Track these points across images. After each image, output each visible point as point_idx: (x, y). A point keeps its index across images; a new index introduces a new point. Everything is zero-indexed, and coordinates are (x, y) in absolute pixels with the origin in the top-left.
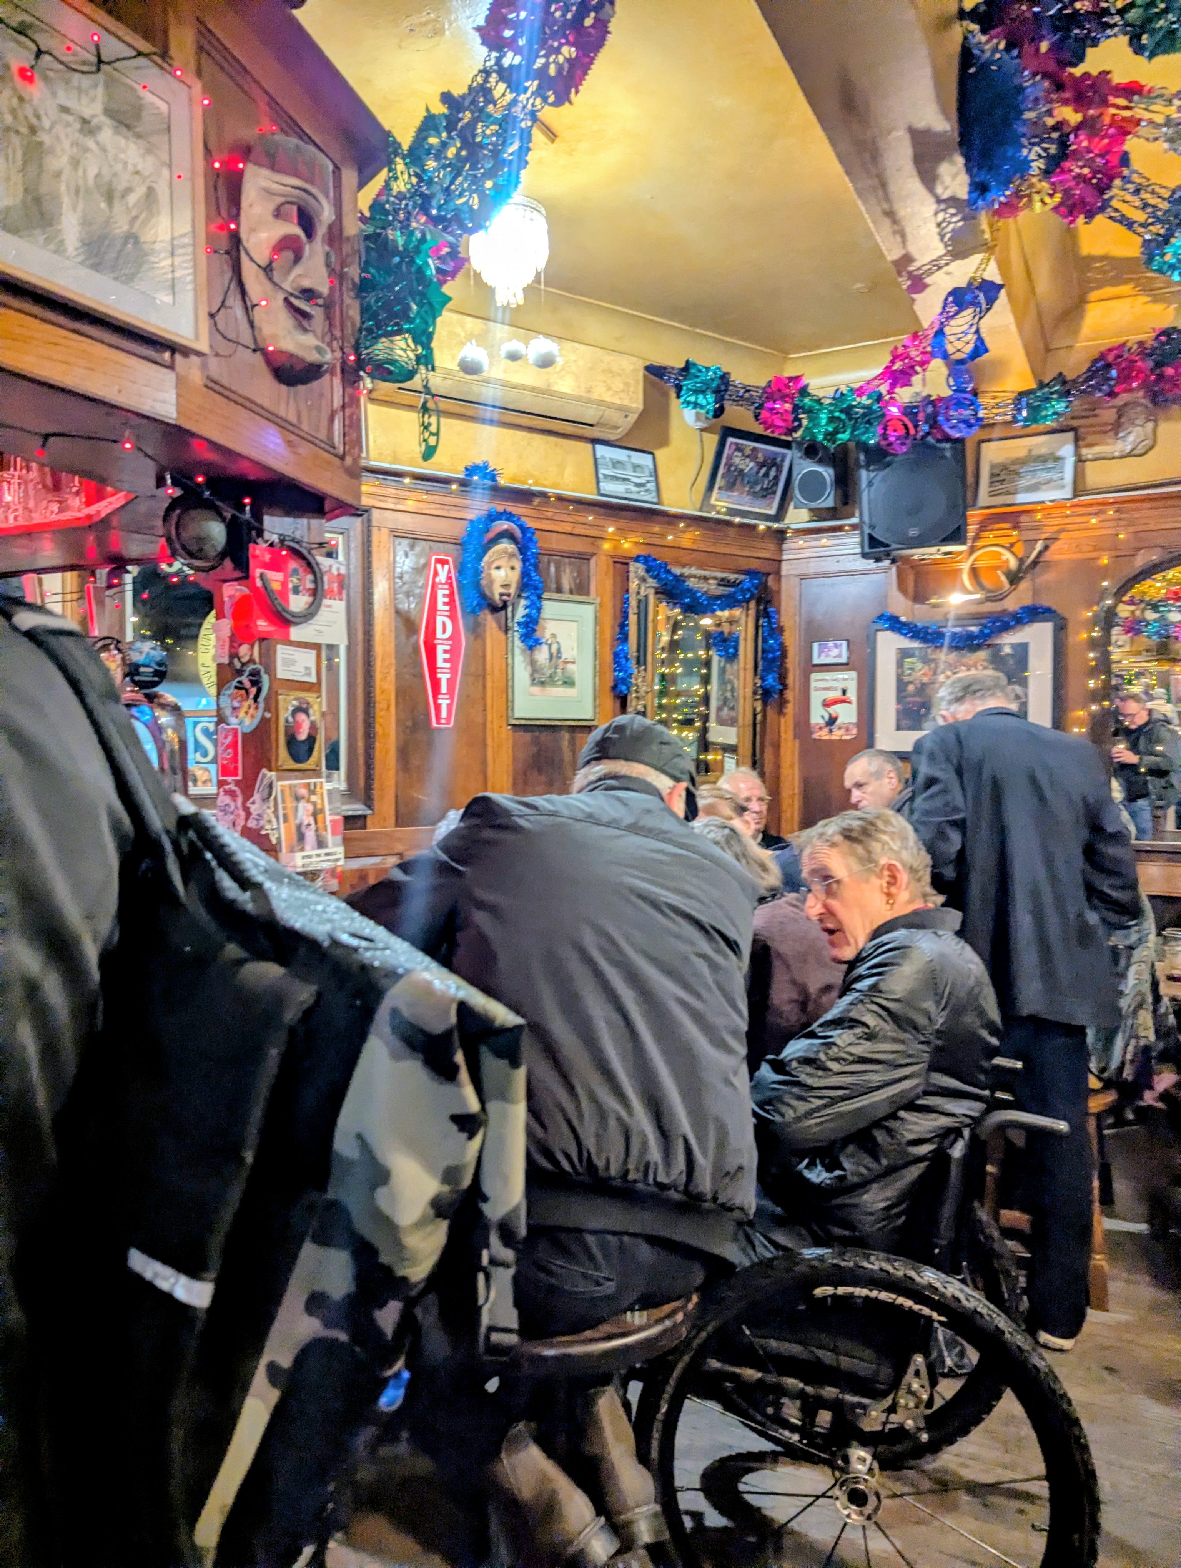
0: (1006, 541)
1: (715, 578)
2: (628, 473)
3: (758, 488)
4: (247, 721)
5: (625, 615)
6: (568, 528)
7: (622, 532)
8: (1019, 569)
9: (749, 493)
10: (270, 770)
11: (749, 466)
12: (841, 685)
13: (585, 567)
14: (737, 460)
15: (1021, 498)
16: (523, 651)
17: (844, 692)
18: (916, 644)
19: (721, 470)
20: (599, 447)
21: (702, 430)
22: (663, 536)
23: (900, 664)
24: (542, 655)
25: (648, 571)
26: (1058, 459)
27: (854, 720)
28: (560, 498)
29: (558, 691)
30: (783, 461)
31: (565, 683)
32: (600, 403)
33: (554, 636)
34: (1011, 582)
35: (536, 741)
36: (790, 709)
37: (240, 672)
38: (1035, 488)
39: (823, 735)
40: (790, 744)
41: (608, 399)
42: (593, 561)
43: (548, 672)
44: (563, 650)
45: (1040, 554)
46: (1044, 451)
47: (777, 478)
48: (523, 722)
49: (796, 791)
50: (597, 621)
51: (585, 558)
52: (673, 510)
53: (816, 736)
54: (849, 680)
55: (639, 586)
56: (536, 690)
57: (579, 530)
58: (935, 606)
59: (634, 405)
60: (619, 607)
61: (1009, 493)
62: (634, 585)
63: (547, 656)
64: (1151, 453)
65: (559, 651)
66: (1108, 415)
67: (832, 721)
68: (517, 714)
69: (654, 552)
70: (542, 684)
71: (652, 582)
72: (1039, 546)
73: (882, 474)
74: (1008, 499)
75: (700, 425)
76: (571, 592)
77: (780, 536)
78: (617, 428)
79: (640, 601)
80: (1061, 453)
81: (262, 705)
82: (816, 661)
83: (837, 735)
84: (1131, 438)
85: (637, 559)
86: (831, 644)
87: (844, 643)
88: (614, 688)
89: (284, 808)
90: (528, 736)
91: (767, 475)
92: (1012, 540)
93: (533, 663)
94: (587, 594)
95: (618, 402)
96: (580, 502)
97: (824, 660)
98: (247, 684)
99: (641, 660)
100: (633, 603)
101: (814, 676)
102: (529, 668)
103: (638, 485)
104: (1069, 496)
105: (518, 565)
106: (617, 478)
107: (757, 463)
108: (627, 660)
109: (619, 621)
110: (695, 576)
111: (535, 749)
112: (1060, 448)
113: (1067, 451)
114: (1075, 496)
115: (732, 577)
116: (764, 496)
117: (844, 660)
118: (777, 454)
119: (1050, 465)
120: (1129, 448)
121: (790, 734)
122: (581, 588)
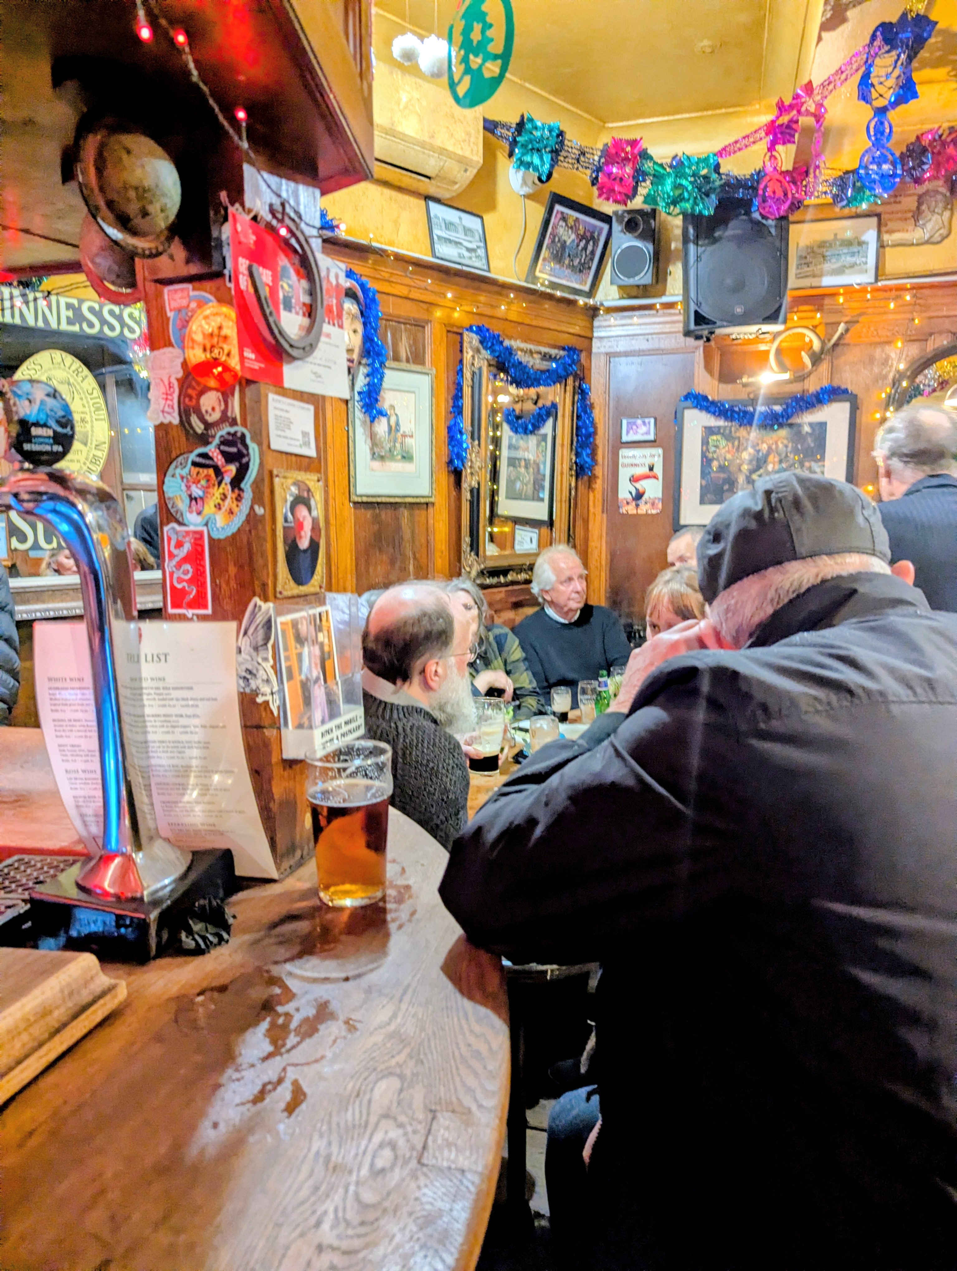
0: (810, 323)
1: (540, 353)
2: (459, 236)
3: (576, 262)
4: (220, 520)
5: (459, 388)
6: (404, 291)
7: (458, 299)
8: (822, 351)
9: (569, 266)
10: (266, 599)
11: (570, 238)
12: (648, 461)
13: (419, 335)
14: (561, 231)
15: (828, 281)
16: (364, 423)
17: (651, 469)
18: (721, 423)
19: (547, 241)
20: (432, 205)
21: (527, 197)
22: (495, 307)
23: (705, 442)
24: (381, 427)
25: (481, 342)
26: (861, 244)
27: (660, 495)
28: (399, 258)
29: (397, 466)
30: (599, 235)
31: (403, 457)
32: (442, 151)
33: (392, 407)
34: (814, 364)
35: (376, 519)
36: (598, 485)
37: (204, 440)
38: (840, 271)
39: (631, 509)
40: (598, 517)
41: (450, 148)
42: (428, 329)
43: (387, 446)
44: (401, 422)
45: (841, 337)
46: (849, 234)
47: (593, 253)
48: (365, 499)
49: (604, 563)
50: (434, 393)
51: (420, 325)
52: (502, 278)
53: (623, 510)
54: (655, 456)
55: (473, 357)
56: (376, 464)
57: (415, 295)
58: (745, 385)
59: (475, 158)
60: (451, 379)
61: (814, 276)
62: (468, 355)
63: (386, 429)
64: (946, 241)
65: (397, 424)
66: (910, 202)
67: (639, 496)
68: (360, 491)
69: (486, 323)
70: (382, 458)
71: (486, 354)
72: (841, 328)
73: (710, 249)
74: (814, 282)
75: (526, 190)
76: (408, 361)
77: (593, 312)
78: (456, 183)
79: (473, 373)
80: (864, 238)
81: (248, 495)
82: (625, 438)
83: (644, 509)
84: (929, 226)
85: (470, 329)
86: (639, 422)
87: (652, 420)
88: (450, 462)
89: (287, 658)
90: (369, 514)
91: (585, 248)
92: (816, 322)
93: (372, 436)
94: (423, 363)
95: (459, 152)
96: (418, 264)
97: (632, 437)
98: (219, 460)
99: (475, 435)
100: (467, 374)
101: (623, 452)
102: (369, 441)
103: (469, 250)
104: (872, 280)
105: (360, 328)
106: (450, 241)
107: (578, 235)
108: (461, 433)
109: (453, 392)
110: (522, 350)
111: (376, 527)
112: (863, 233)
113: (870, 236)
114: (877, 280)
115: (554, 352)
116: (580, 271)
117: (651, 437)
118: (595, 227)
119: (855, 249)
120: (927, 236)
121: (599, 509)
122: (417, 358)
